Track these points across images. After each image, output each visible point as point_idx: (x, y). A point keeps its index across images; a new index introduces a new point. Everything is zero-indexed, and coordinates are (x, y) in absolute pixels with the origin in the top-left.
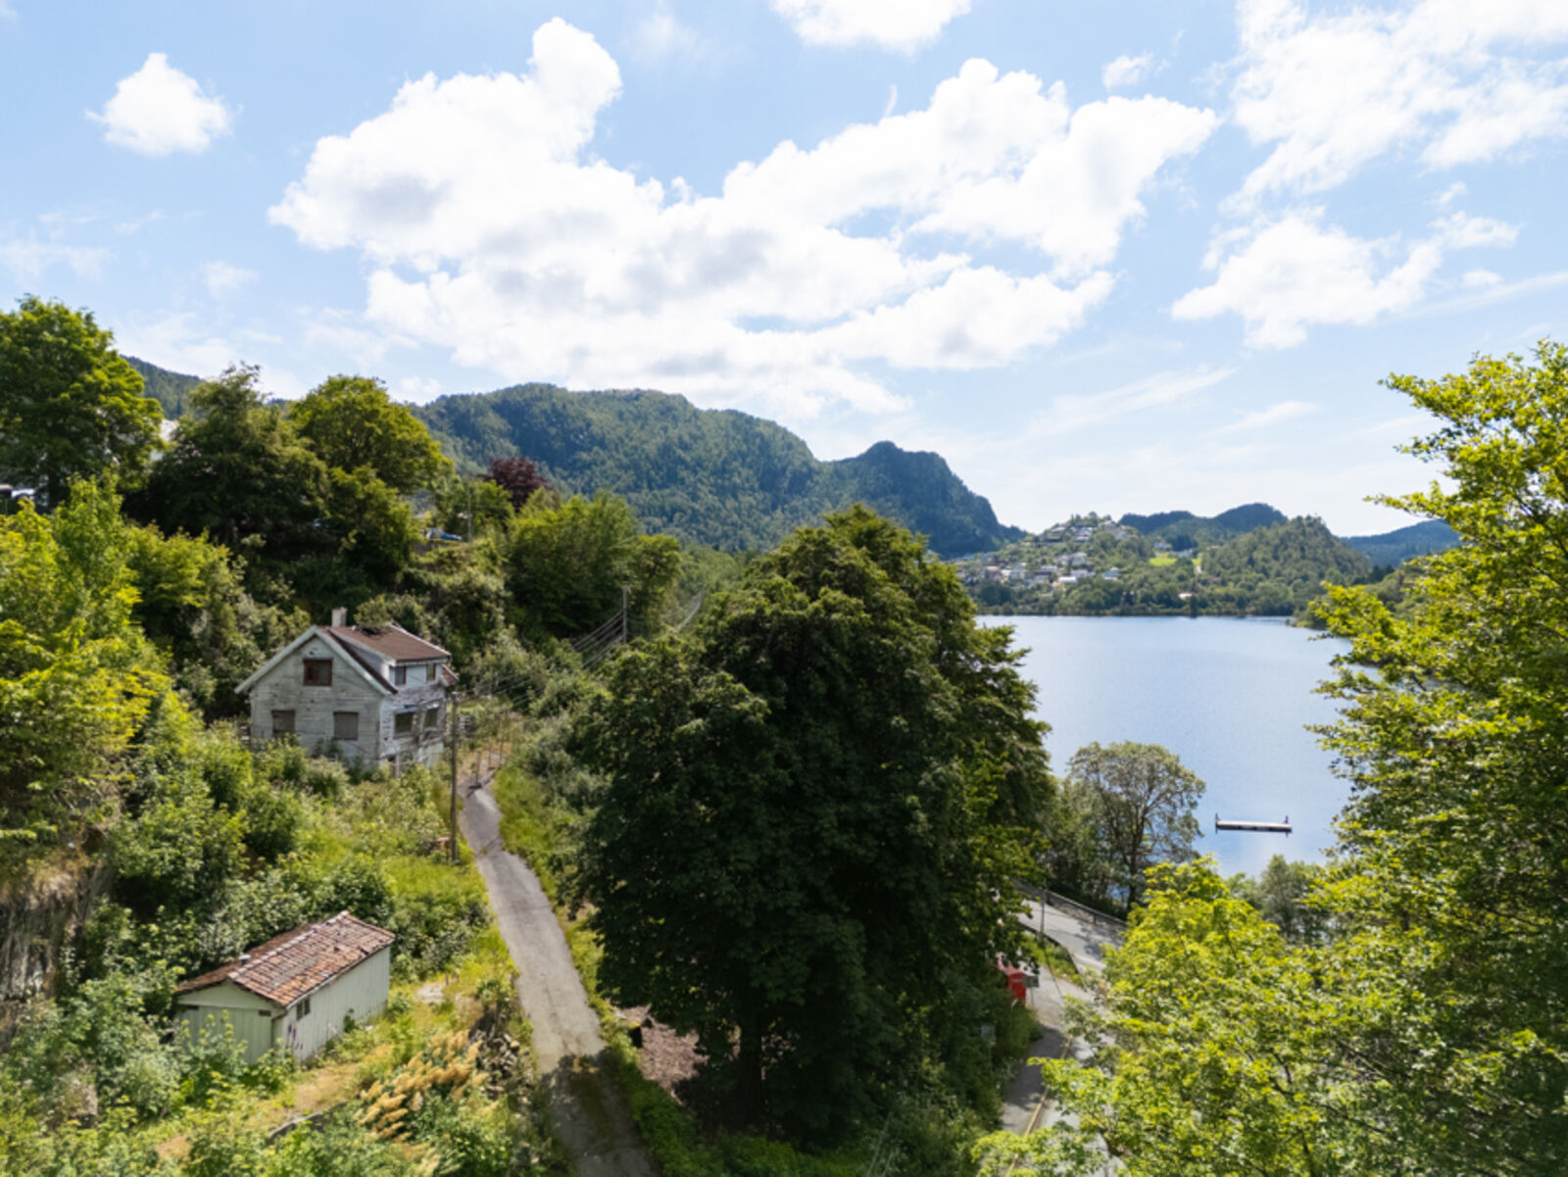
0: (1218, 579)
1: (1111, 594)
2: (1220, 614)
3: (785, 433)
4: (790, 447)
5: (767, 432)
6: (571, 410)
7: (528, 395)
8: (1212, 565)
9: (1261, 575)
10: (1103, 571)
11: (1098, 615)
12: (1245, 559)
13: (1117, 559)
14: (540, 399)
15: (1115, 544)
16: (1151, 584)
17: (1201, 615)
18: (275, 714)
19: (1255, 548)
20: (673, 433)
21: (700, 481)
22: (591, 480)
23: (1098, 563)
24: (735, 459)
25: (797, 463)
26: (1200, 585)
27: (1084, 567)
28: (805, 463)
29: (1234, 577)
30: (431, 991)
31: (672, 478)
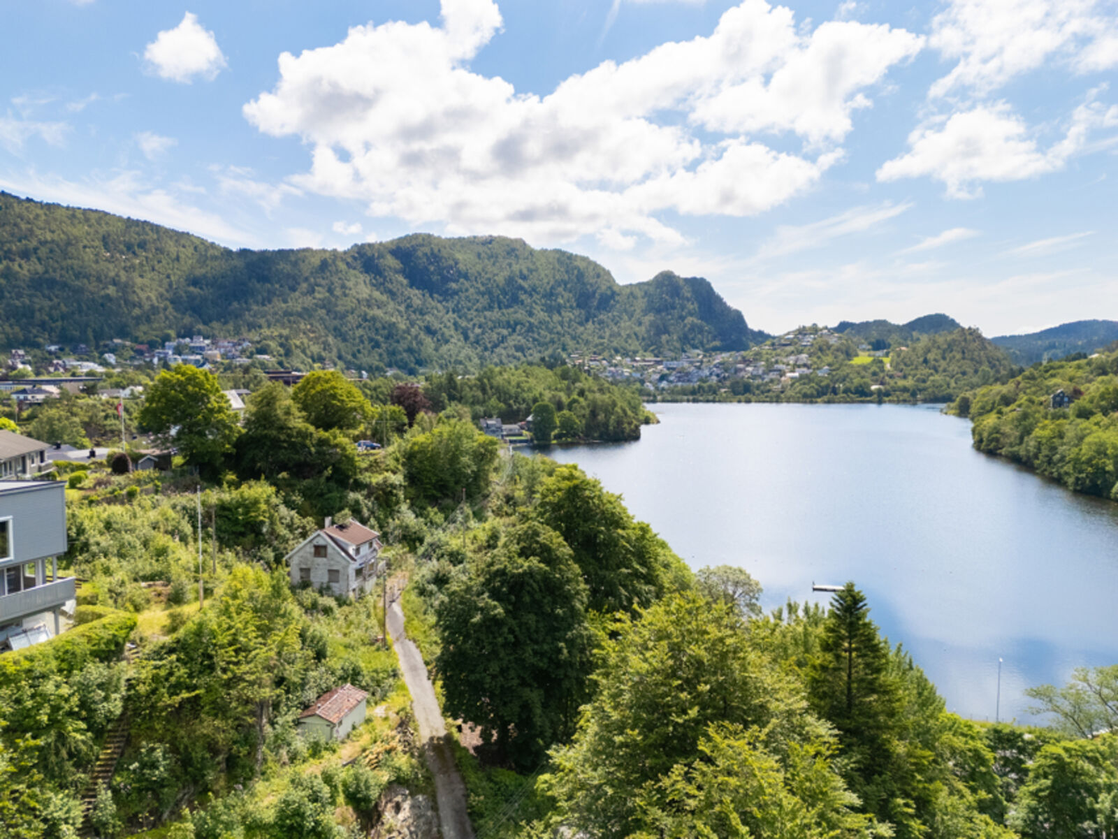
0: (900, 374)
1: (822, 387)
2: (898, 402)
3: (596, 265)
4: (598, 276)
5: (582, 265)
6: (444, 253)
7: (414, 243)
8: (898, 364)
9: (932, 371)
10: (818, 369)
11: (811, 402)
12: (921, 359)
13: (830, 359)
14: (423, 245)
15: (829, 347)
16: (851, 379)
17: (885, 402)
18: (302, 570)
19: (929, 351)
20: (516, 268)
21: (535, 302)
22: (458, 302)
23: (815, 363)
24: (560, 286)
25: (604, 288)
26: (887, 378)
27: (805, 365)
28: (610, 288)
29: (912, 372)
30: (379, 711)
31: (515, 300)
